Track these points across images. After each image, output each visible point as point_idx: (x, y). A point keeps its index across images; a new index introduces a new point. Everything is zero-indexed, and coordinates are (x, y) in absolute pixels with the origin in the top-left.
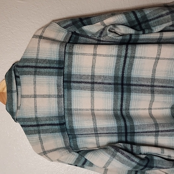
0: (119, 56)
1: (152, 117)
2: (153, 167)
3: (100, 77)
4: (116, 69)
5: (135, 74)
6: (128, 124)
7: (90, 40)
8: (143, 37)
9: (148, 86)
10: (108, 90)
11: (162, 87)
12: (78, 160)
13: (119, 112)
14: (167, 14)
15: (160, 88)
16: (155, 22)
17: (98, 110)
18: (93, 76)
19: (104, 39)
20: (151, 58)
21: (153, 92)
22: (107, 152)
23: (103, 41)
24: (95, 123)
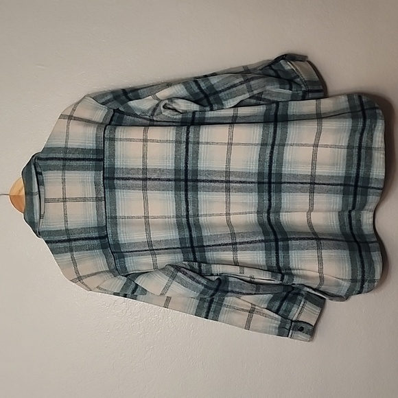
0: (178, 142)
1: (229, 224)
2: (228, 292)
3: (155, 170)
4: (177, 159)
5: (202, 165)
6: (194, 234)
7: (140, 120)
8: (210, 114)
9: (222, 181)
10: (166, 189)
11: (241, 182)
12: (126, 286)
13: (184, 220)
14: (241, 83)
15: (238, 185)
16: (227, 94)
17: (155, 218)
18: (145, 170)
19: (158, 119)
20: (222, 144)
21: (228, 190)
22: (164, 273)
23: (157, 121)
24: (149, 234)
